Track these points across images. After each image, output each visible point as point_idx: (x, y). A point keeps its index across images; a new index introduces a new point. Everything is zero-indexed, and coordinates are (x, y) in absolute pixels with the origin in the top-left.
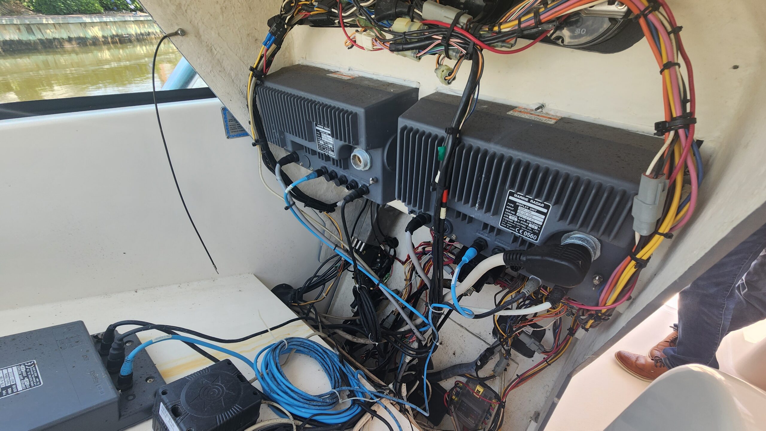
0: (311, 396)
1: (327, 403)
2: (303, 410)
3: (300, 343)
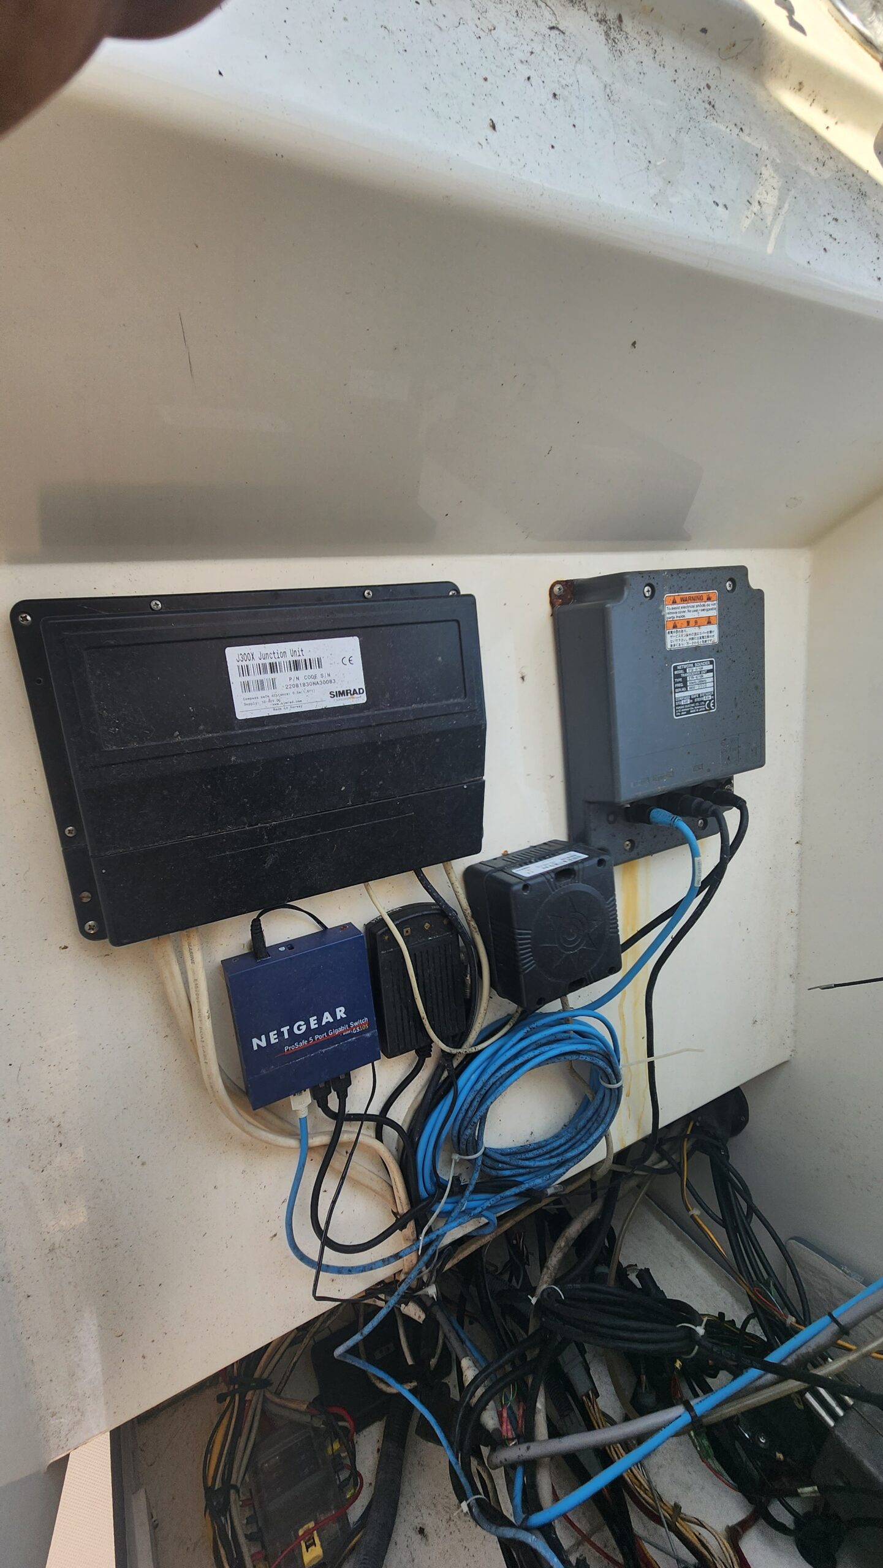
0: (492, 1103)
1: (466, 1128)
2: (474, 1077)
3: (602, 1114)
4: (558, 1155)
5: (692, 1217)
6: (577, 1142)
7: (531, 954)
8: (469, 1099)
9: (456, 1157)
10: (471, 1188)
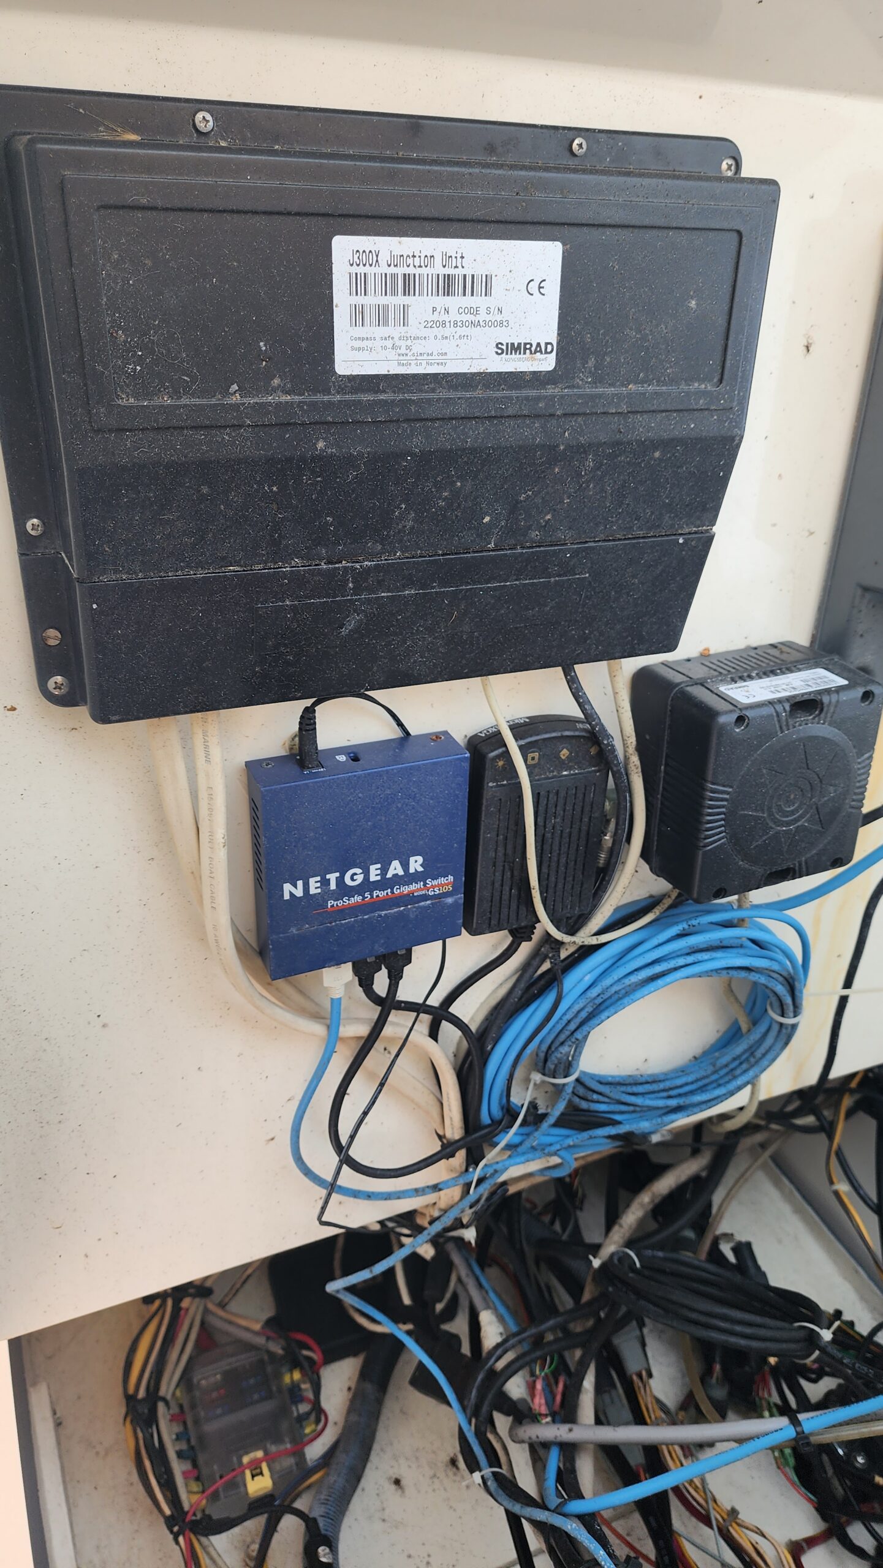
0: (608, 1017)
1: (562, 1044)
2: (588, 979)
3: (758, 1054)
4: (680, 1095)
5: (836, 1194)
6: (712, 1082)
7: (723, 822)
8: (577, 1008)
9: (537, 1077)
10: (551, 1120)
